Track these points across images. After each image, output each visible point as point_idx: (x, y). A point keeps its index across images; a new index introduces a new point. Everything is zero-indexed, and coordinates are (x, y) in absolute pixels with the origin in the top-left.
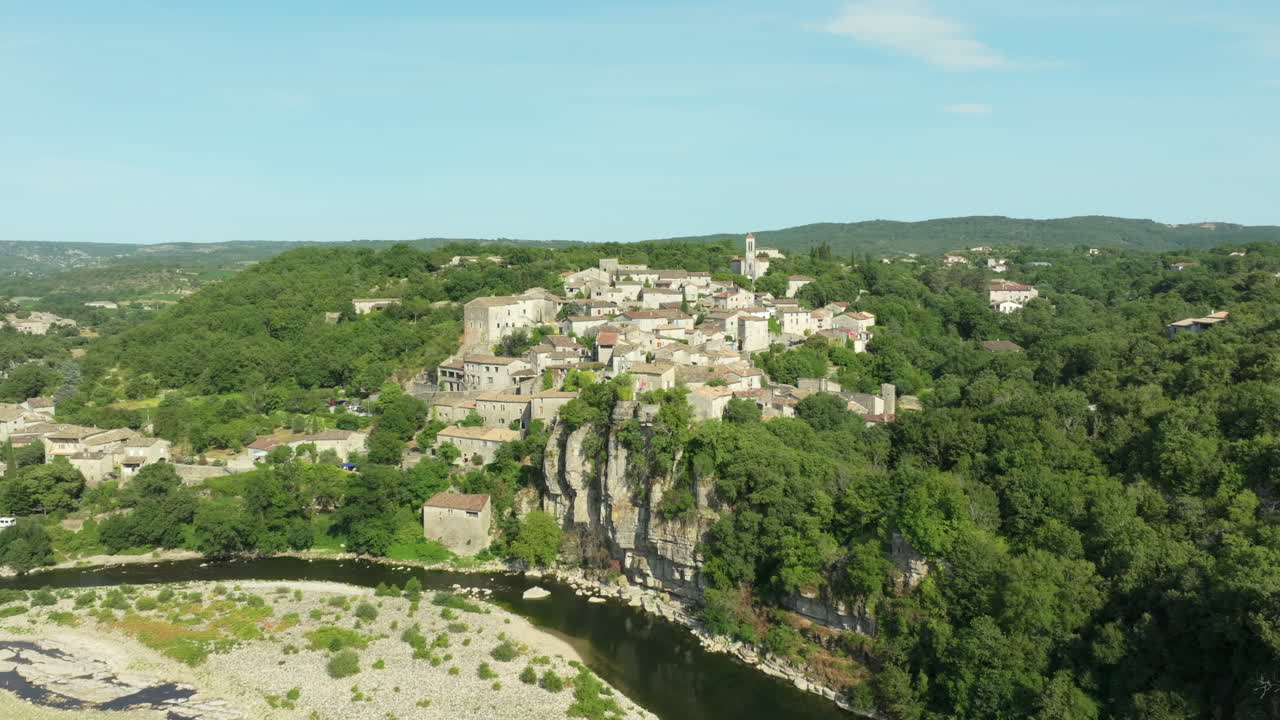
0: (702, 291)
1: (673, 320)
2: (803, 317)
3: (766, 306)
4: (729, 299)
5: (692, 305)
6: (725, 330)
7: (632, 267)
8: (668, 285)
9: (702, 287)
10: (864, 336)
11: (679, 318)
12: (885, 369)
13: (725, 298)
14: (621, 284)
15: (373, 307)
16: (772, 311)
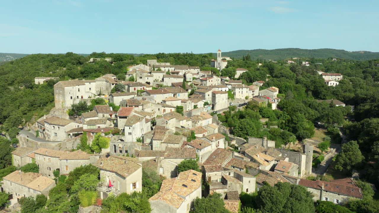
0: (195, 76)
1: (177, 93)
2: (245, 90)
3: (227, 84)
4: (208, 81)
5: (189, 84)
6: (204, 99)
7: (163, 64)
8: (178, 73)
9: (195, 74)
10: (276, 100)
11: (180, 92)
12: (292, 123)
13: (206, 80)
14: (154, 72)
15: (45, 81)
16: (230, 87)
